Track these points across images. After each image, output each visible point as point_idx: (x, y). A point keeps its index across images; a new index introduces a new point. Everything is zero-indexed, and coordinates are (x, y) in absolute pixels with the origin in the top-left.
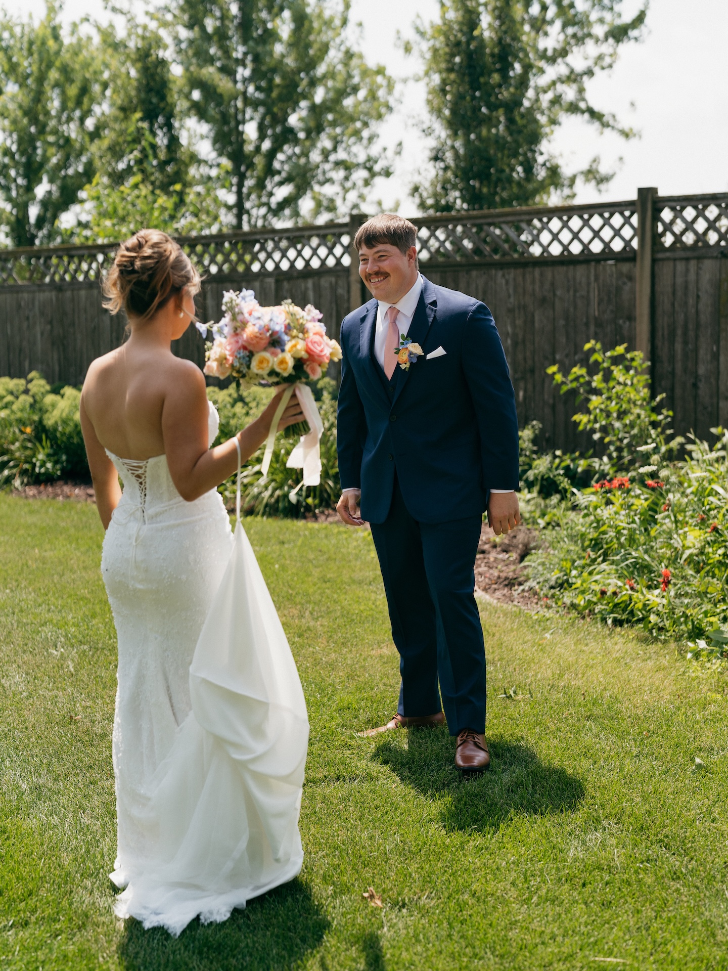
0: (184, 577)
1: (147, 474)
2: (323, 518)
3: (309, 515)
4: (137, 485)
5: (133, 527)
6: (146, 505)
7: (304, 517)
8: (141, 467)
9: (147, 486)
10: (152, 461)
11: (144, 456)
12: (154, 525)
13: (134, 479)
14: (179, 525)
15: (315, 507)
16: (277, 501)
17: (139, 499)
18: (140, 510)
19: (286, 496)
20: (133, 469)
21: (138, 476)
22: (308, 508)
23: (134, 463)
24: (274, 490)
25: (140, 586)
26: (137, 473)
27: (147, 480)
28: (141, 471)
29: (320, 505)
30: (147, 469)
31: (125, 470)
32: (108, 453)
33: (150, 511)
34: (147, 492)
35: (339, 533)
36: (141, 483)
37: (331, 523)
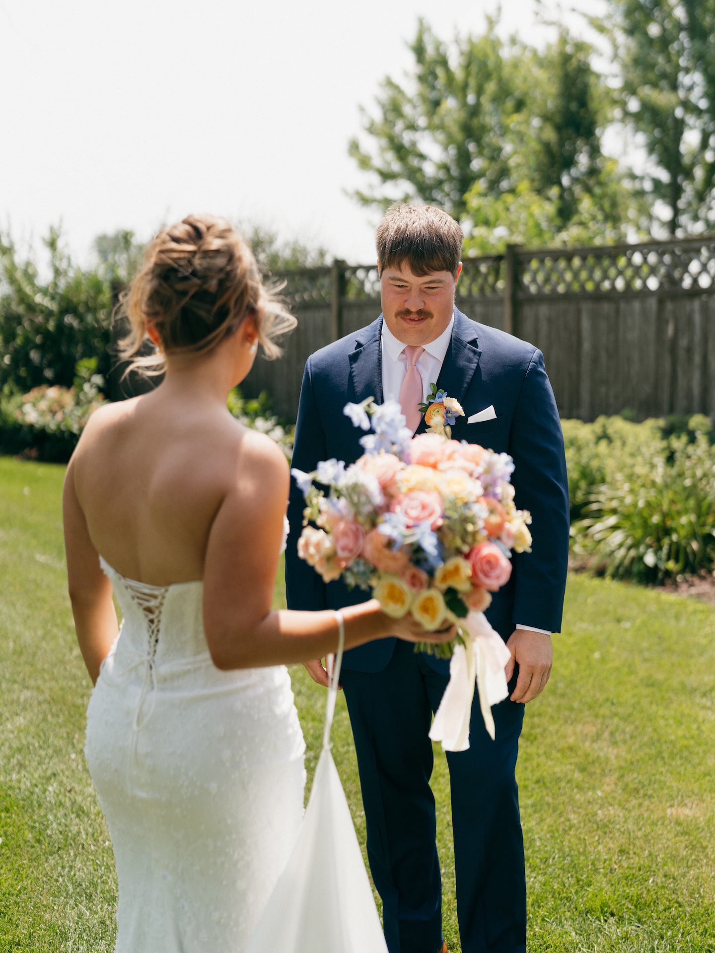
0: (213, 787)
1: (163, 609)
2: (684, 587)
3: (669, 581)
4: (145, 623)
5: (135, 696)
6: (157, 657)
7: (662, 584)
8: (155, 597)
9: (162, 627)
10: (174, 590)
11: (164, 580)
12: (168, 695)
13: (141, 613)
14: (206, 698)
15: (678, 573)
16: (633, 560)
17: (146, 646)
18: (146, 665)
19: (640, 558)
20: (142, 597)
21: (149, 610)
22: (668, 573)
23: (146, 588)
24: (629, 548)
25: (142, 794)
26: (146, 604)
27: (163, 618)
28: (153, 603)
29: (683, 571)
30: (165, 602)
31: (129, 598)
32: (104, 565)
33: (164, 669)
34: (160, 637)
35: (695, 612)
36: (152, 621)
37: (691, 596)
